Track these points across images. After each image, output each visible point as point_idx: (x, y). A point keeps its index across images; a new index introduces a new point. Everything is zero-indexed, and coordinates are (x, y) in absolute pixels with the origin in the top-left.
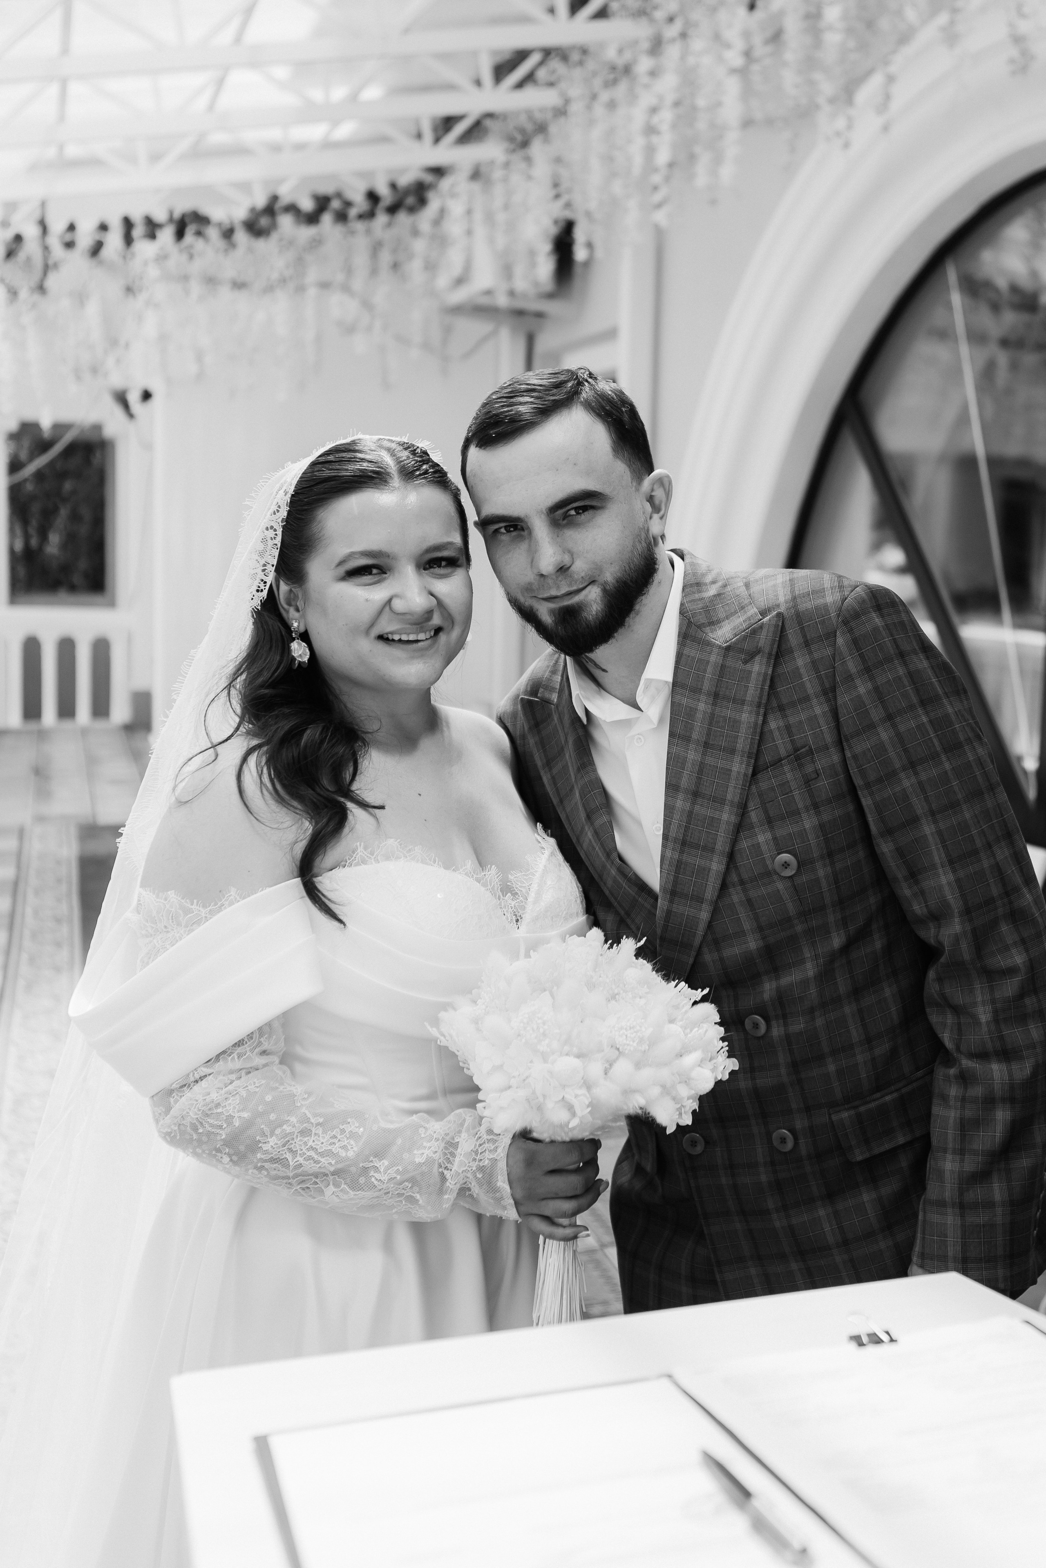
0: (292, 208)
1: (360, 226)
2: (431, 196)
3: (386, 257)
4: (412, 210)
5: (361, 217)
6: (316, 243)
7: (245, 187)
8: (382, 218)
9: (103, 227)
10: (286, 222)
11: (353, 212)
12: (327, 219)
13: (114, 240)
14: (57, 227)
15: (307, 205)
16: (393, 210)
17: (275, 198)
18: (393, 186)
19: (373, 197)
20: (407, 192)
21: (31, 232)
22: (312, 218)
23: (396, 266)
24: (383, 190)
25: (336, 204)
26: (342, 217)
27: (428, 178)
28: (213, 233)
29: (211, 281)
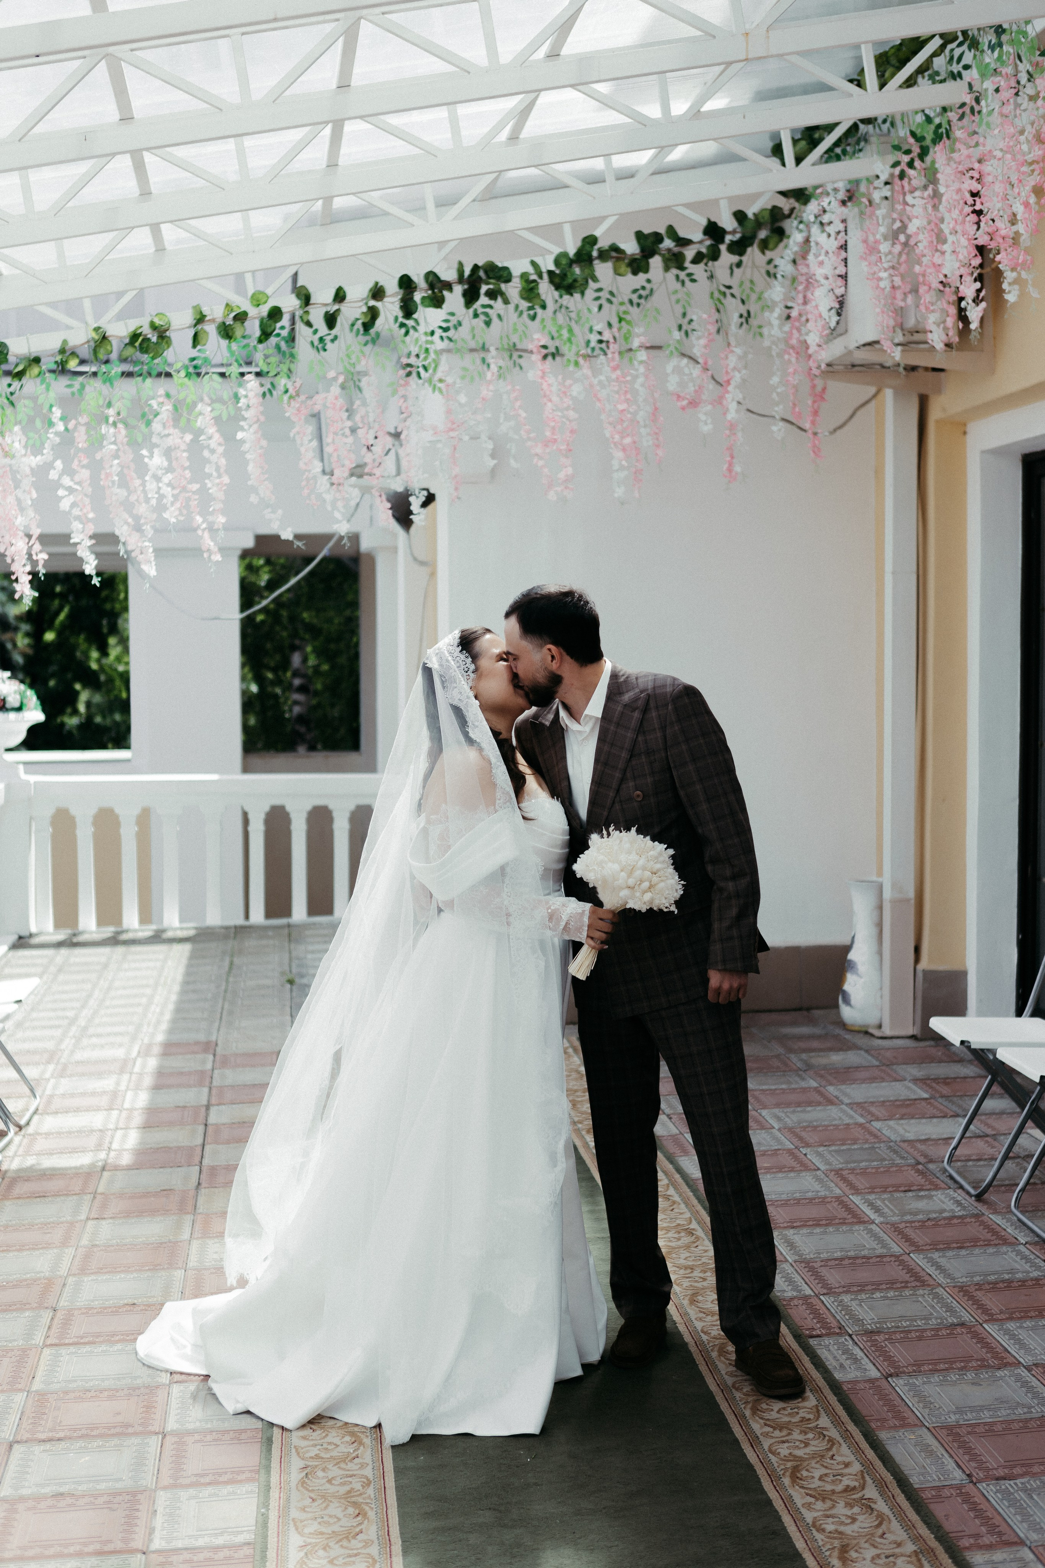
0: (613, 253)
1: (698, 270)
2: (790, 225)
3: (733, 308)
4: (765, 246)
5: (698, 259)
6: (642, 296)
7: (551, 231)
8: (727, 258)
9: (378, 293)
10: (603, 270)
11: (689, 253)
12: (656, 262)
13: (390, 308)
14: (323, 297)
15: (631, 247)
16: (739, 248)
17: (590, 241)
18: (740, 216)
19: (713, 231)
20: (758, 223)
21: (289, 303)
22: (638, 265)
23: (747, 317)
24: (728, 223)
25: (668, 243)
26: (675, 261)
27: (785, 204)
28: (513, 290)
29: (514, 351)
